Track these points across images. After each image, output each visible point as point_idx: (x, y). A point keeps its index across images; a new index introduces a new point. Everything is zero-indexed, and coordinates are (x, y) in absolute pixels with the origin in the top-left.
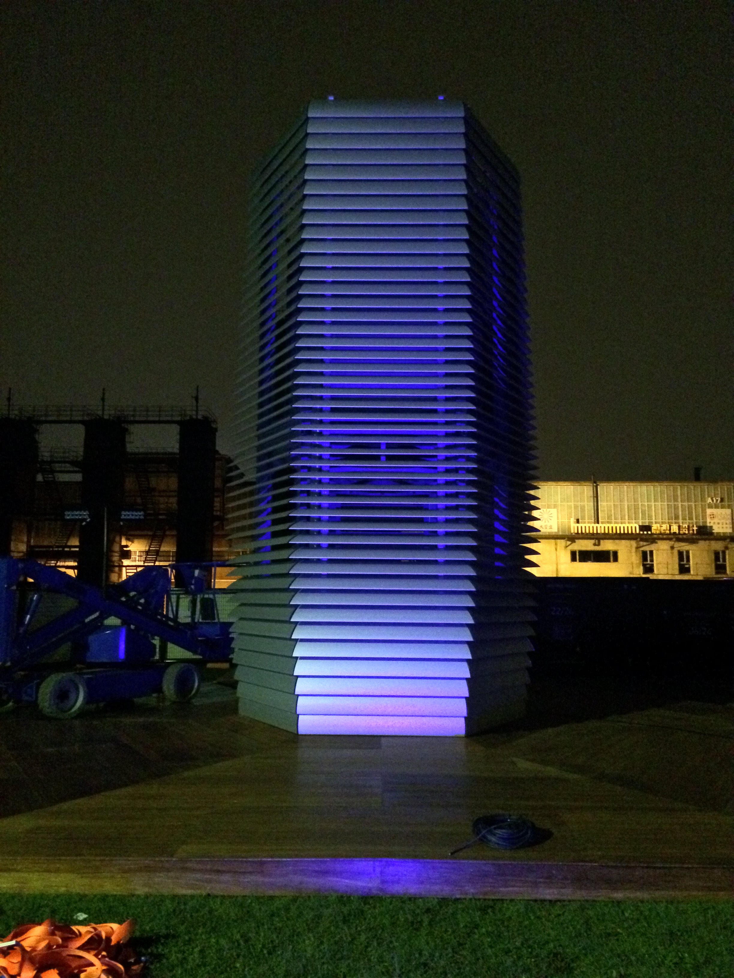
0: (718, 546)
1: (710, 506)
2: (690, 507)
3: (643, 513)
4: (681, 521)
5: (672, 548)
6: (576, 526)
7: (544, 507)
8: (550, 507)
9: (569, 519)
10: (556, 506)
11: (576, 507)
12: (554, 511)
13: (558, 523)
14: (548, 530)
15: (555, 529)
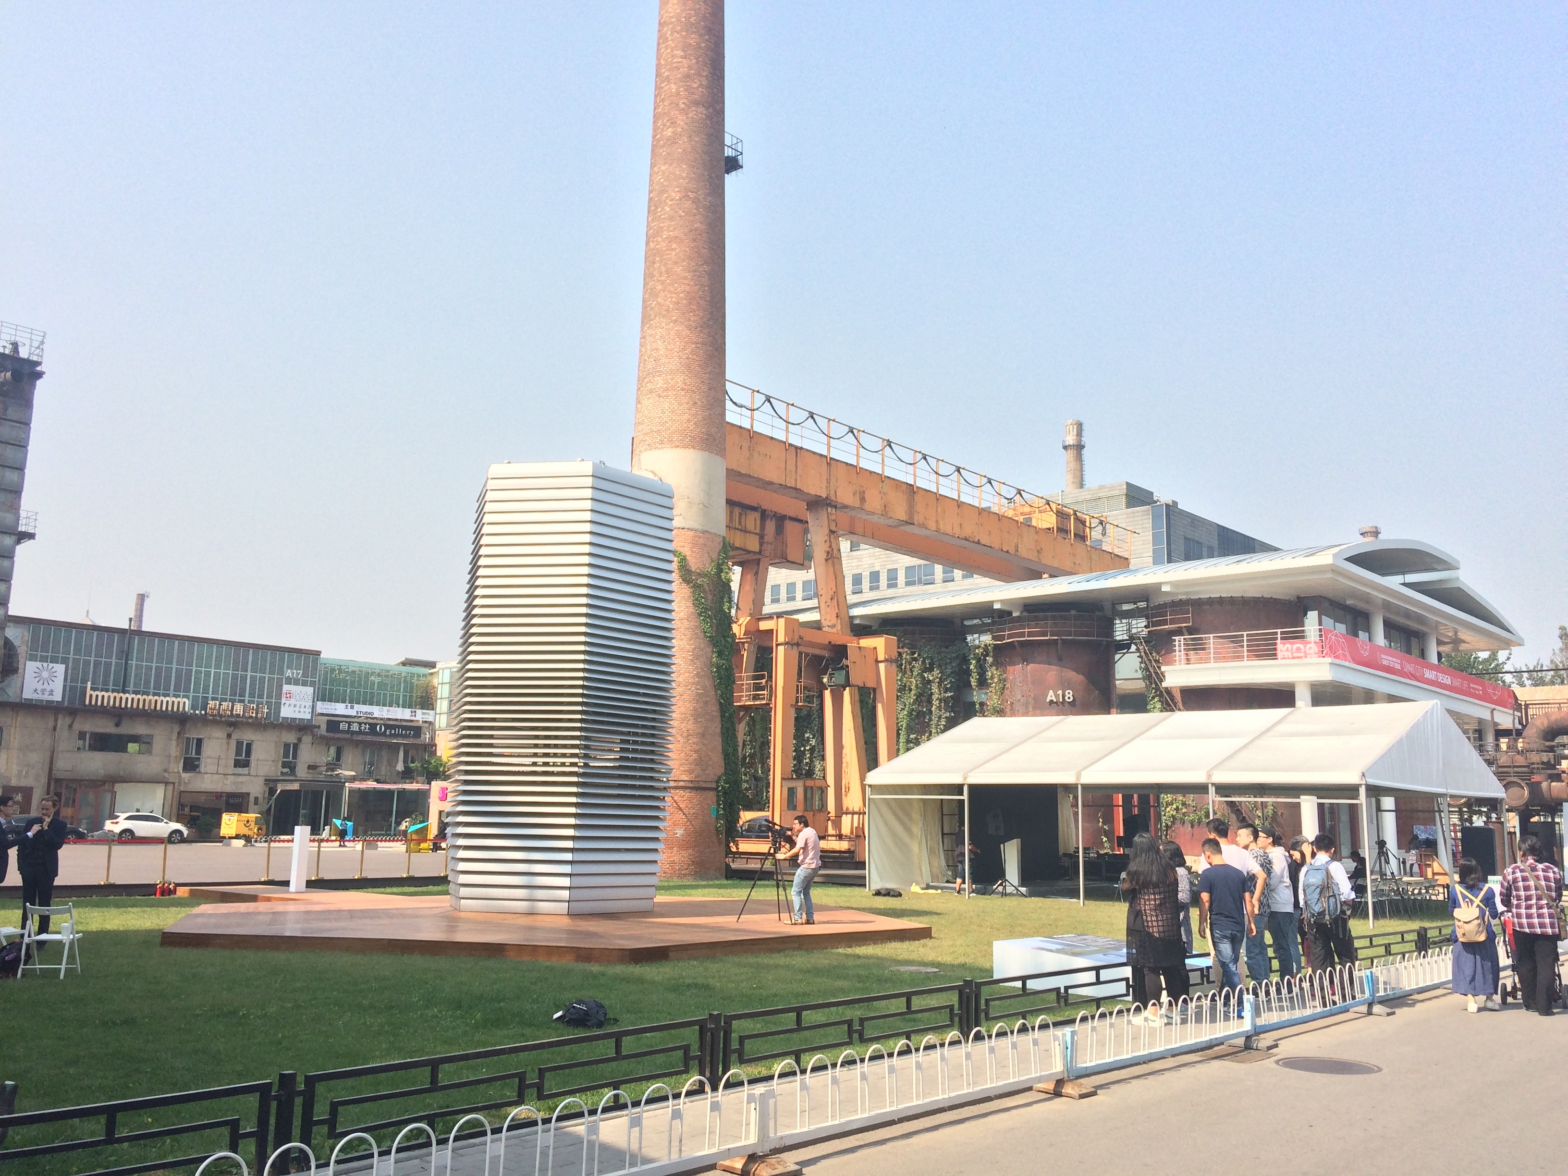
0: (290, 738)
1: (289, 681)
2: (262, 680)
3: (197, 684)
4: (247, 699)
5: (229, 736)
6: (94, 694)
7: (43, 659)
8: (54, 660)
9: (85, 681)
10: (65, 661)
11: (97, 664)
12: (60, 668)
13: (65, 686)
14: (46, 697)
15: (58, 697)
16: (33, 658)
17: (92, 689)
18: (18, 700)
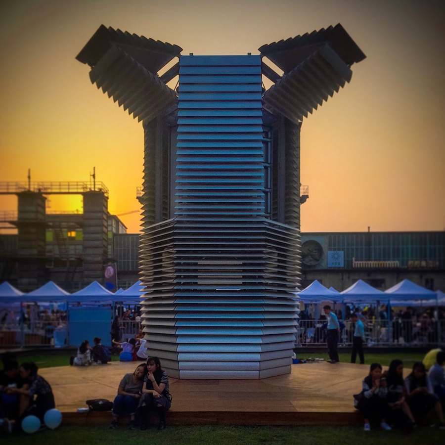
3: (403, 253)
4: (428, 258)
6: (356, 262)
7: (335, 250)
8: (339, 250)
9: (352, 258)
10: (343, 249)
11: (357, 249)
12: (341, 253)
13: (344, 261)
14: (337, 266)
15: (342, 265)
16: (330, 249)
17: (356, 260)
18: (326, 268)
